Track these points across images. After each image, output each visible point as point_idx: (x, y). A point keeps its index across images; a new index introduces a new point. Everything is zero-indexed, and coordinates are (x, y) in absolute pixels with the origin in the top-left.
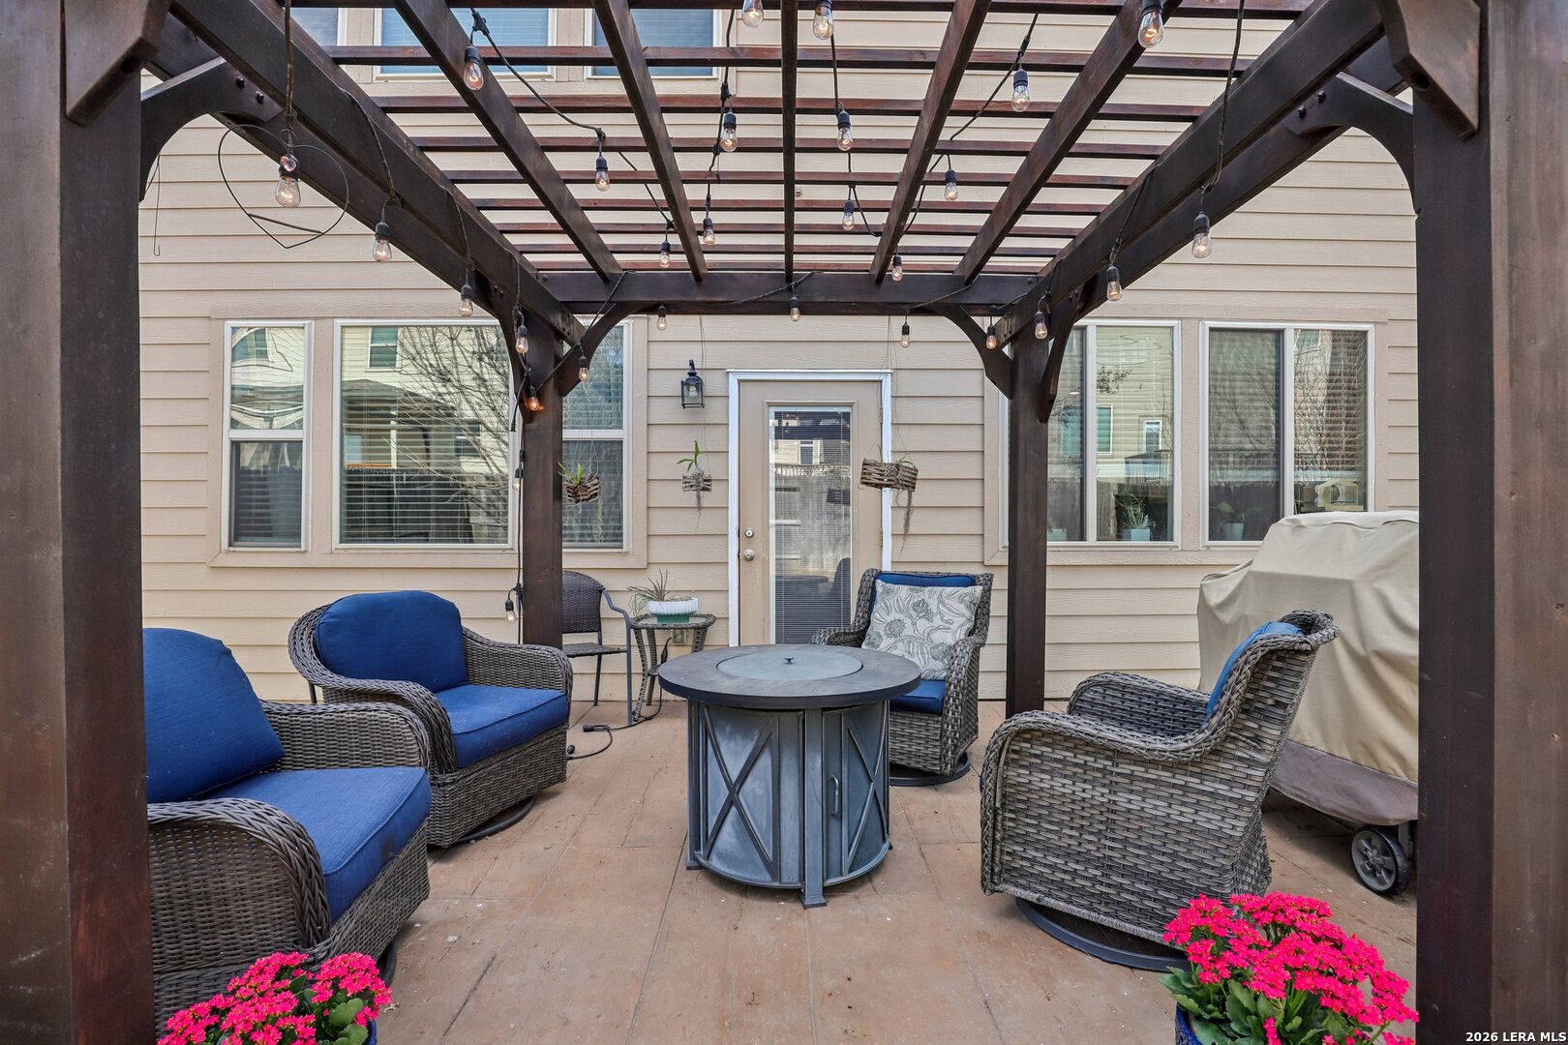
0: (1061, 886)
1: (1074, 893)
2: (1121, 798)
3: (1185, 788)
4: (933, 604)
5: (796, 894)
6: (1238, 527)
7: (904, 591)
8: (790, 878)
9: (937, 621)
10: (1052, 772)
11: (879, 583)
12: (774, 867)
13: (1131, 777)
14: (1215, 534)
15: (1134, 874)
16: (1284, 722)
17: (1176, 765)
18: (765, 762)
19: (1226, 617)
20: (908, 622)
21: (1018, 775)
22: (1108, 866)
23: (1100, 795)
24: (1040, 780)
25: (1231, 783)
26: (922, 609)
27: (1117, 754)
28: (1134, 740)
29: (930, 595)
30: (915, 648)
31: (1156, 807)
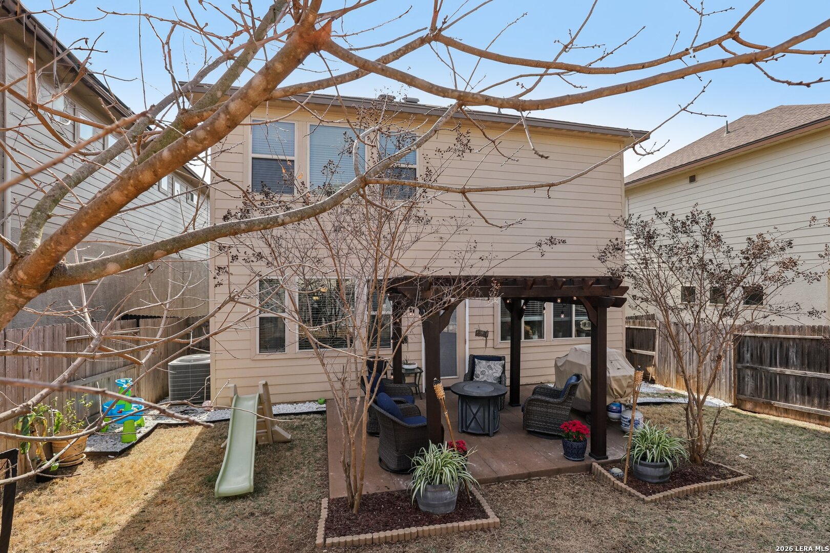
0: (538, 427)
1: (539, 428)
2: (549, 410)
3: (559, 408)
4: (492, 366)
5: (488, 435)
6: (561, 334)
7: (484, 362)
8: (487, 432)
9: (494, 371)
10: (540, 407)
11: (476, 360)
12: (483, 430)
13: (551, 406)
14: (555, 336)
15: (551, 423)
16: (574, 396)
17: (559, 404)
18: (482, 409)
19: (562, 369)
20: (486, 371)
21: (531, 408)
22: (546, 422)
23: (545, 410)
24: (535, 408)
25: (567, 406)
26: (489, 367)
27: (548, 402)
28: (551, 400)
29: (491, 363)
30: (489, 378)
31: (555, 411)
